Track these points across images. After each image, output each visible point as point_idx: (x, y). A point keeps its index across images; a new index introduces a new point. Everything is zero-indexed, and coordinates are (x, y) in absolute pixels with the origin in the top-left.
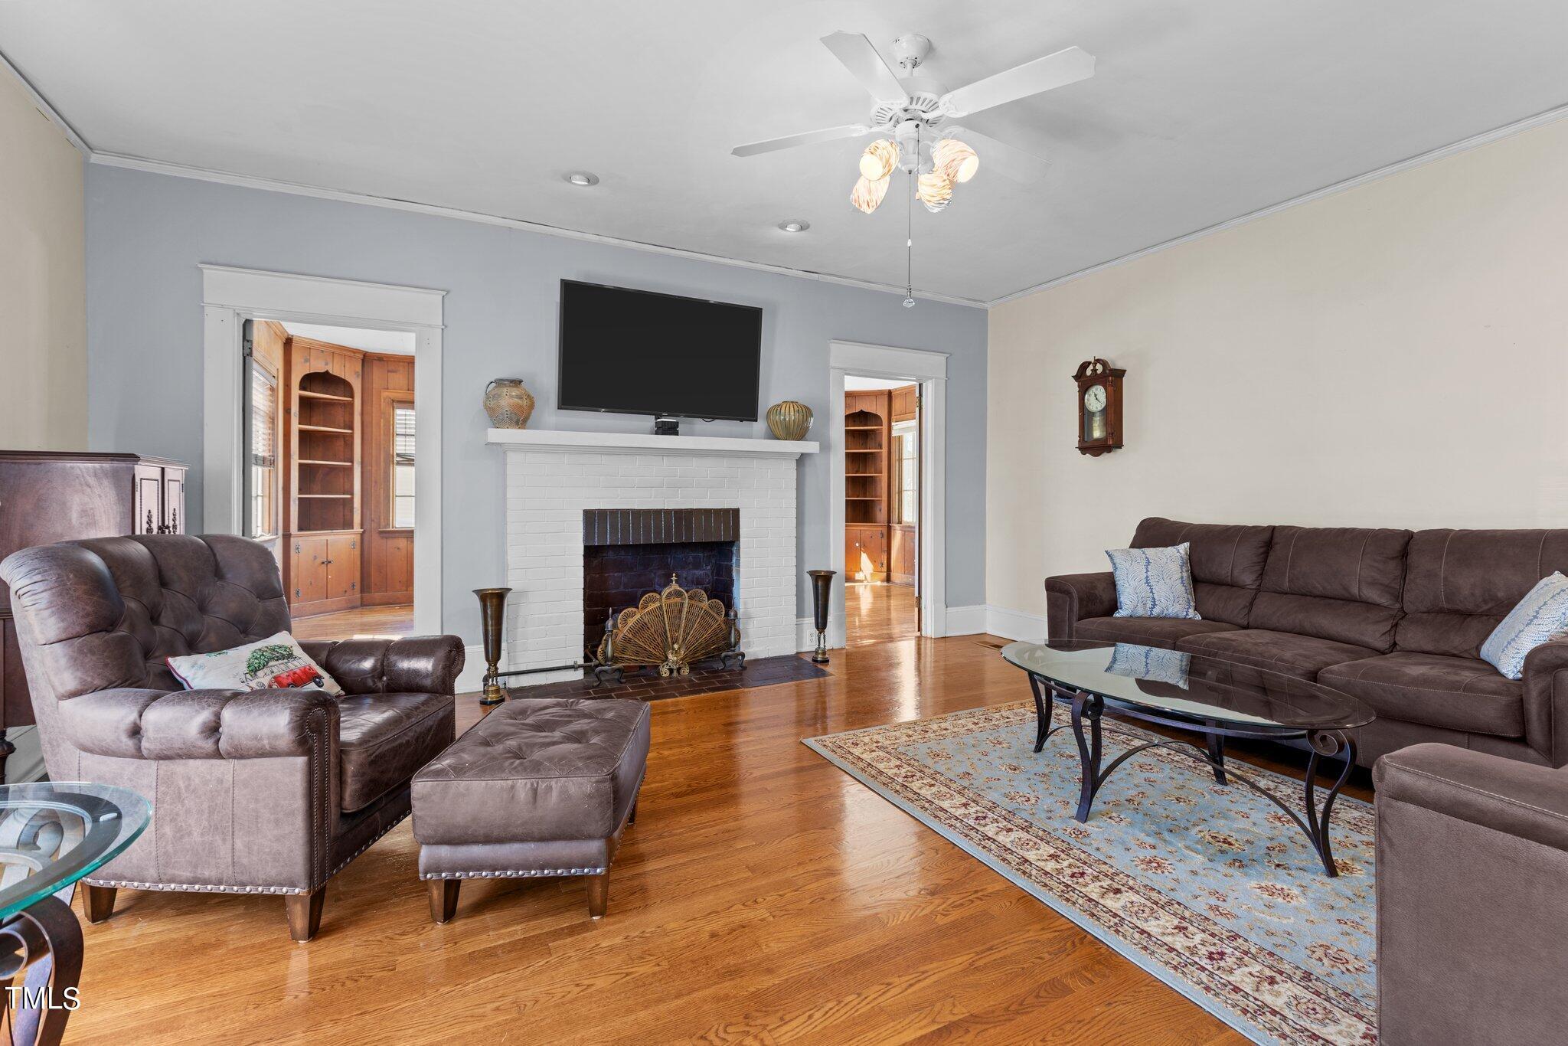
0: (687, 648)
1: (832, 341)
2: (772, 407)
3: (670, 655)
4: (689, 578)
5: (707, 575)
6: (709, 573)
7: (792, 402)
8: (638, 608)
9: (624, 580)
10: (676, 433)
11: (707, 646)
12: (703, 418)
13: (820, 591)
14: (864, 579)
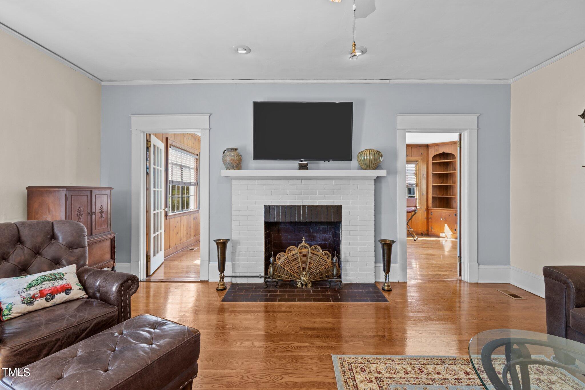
0: (310, 274)
1: (398, 115)
2: (360, 152)
3: (302, 277)
4: (321, 238)
5: (330, 237)
6: (331, 236)
7: (370, 149)
8: (285, 252)
9: (289, 237)
10: (307, 169)
11: (322, 275)
12: (324, 160)
13: (385, 252)
14: (445, 236)
